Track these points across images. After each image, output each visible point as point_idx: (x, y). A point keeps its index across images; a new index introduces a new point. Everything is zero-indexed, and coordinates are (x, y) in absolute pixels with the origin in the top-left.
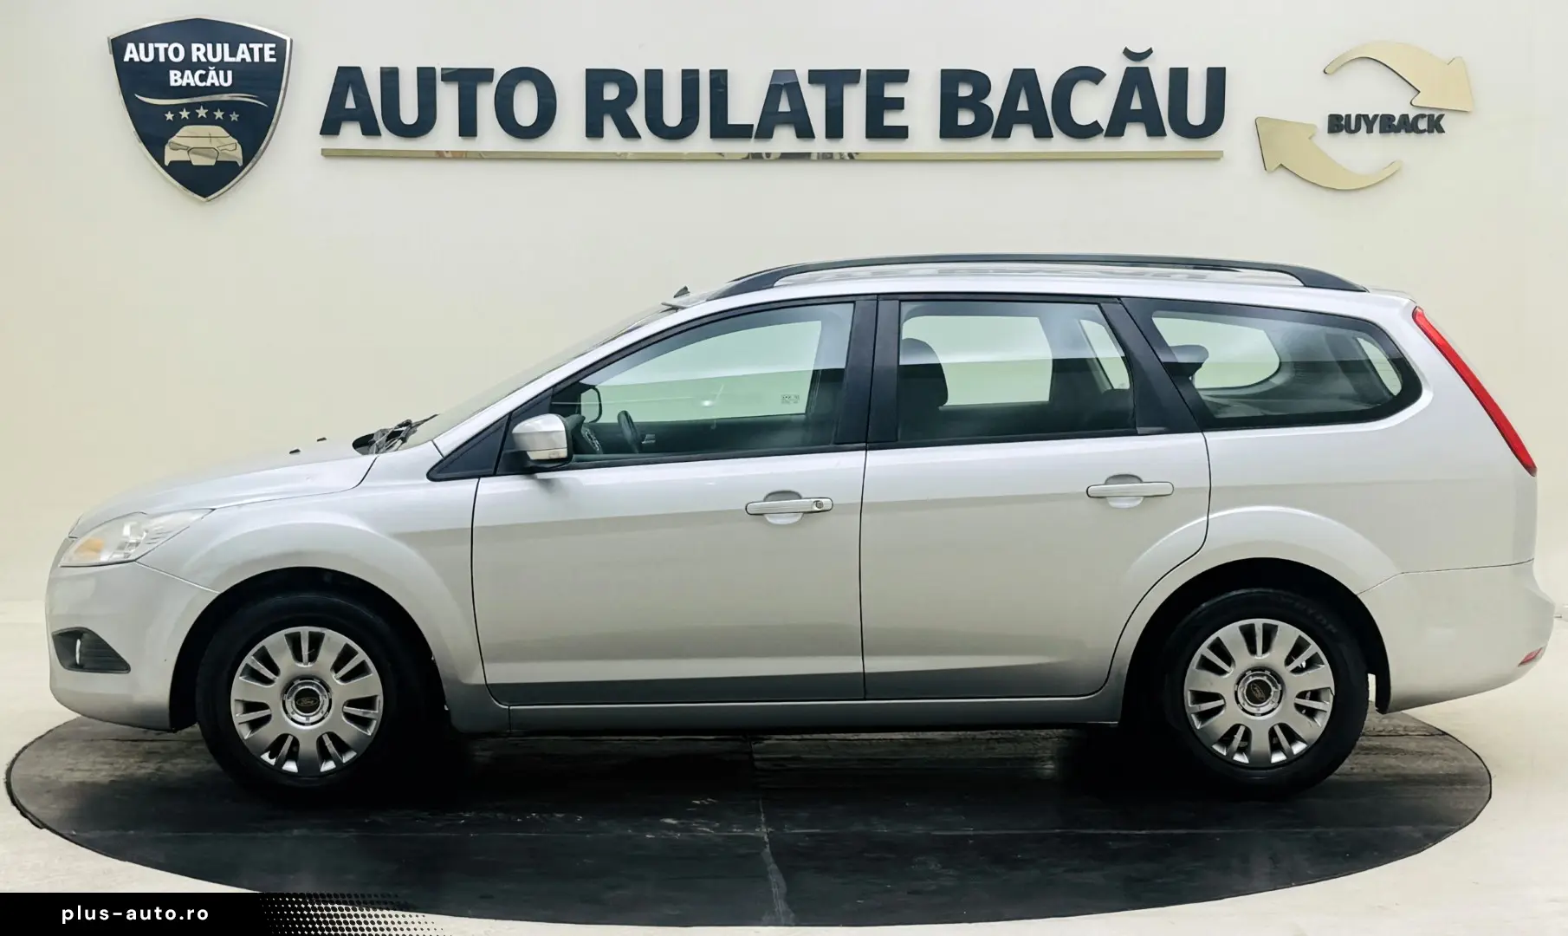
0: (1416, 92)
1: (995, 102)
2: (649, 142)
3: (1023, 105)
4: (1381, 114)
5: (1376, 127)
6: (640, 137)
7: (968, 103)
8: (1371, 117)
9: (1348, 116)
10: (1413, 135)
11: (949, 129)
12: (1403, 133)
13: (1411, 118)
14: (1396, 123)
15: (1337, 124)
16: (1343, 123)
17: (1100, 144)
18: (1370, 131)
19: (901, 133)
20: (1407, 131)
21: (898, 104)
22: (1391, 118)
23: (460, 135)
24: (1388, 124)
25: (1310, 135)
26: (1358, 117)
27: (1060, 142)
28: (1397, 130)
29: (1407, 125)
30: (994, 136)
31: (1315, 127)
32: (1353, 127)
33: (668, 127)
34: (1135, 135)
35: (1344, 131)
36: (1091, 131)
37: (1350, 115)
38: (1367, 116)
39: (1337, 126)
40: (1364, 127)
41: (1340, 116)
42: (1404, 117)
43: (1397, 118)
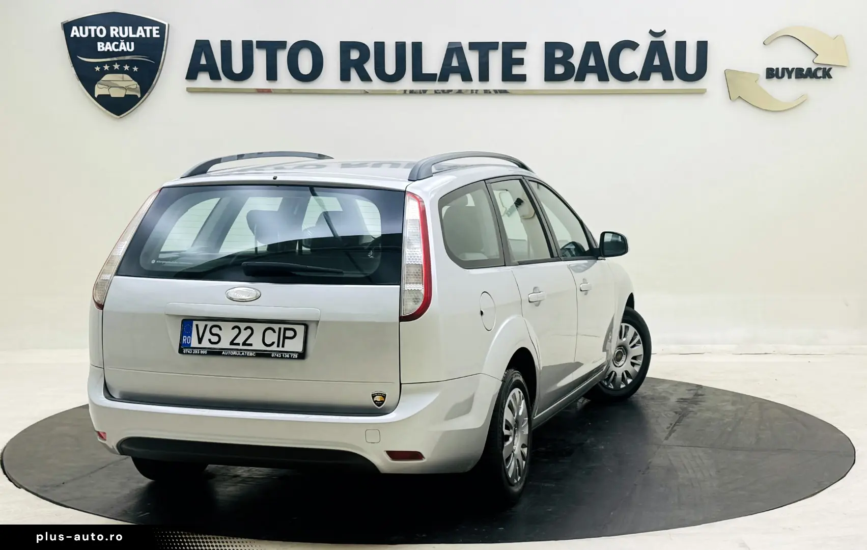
0: (815, 55)
1: (576, 60)
2: (377, 84)
3: (592, 63)
4: (796, 67)
5: (793, 75)
6: (371, 80)
7: (560, 61)
8: (790, 69)
9: (777, 69)
10: (814, 80)
11: (550, 76)
12: (809, 78)
13: (813, 70)
14: (804, 73)
15: (771, 73)
16: (775, 72)
17: (636, 85)
18: (790, 77)
19: (522, 78)
20: (811, 78)
21: (520, 62)
22: (802, 70)
23: (267, 80)
24: (801, 74)
25: (755, 80)
26: (783, 69)
27: (613, 84)
28: (805, 77)
29: (810, 74)
30: (575, 80)
31: (758, 75)
32: (780, 75)
33: (387, 75)
34: (656, 80)
35: (775, 78)
36: (631, 77)
37: (778, 68)
38: (788, 68)
39: (771, 75)
40: (786, 75)
41: (773, 69)
42: (809, 69)
43: (805, 70)
